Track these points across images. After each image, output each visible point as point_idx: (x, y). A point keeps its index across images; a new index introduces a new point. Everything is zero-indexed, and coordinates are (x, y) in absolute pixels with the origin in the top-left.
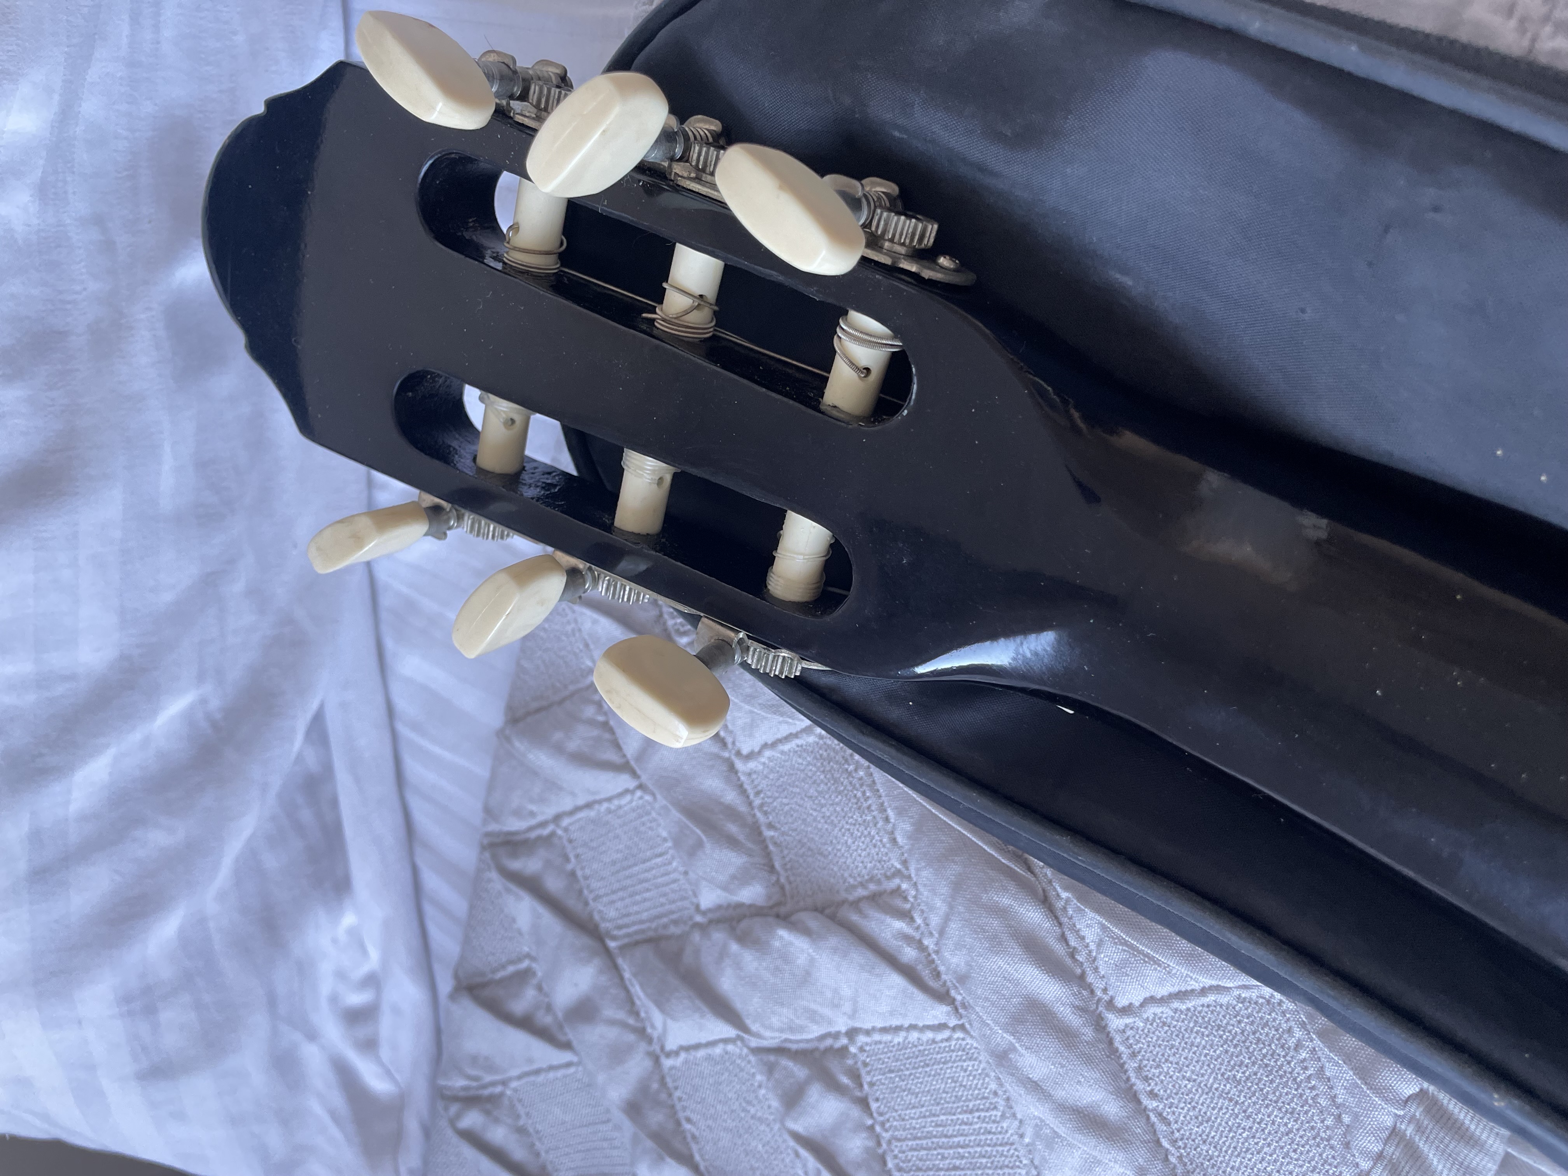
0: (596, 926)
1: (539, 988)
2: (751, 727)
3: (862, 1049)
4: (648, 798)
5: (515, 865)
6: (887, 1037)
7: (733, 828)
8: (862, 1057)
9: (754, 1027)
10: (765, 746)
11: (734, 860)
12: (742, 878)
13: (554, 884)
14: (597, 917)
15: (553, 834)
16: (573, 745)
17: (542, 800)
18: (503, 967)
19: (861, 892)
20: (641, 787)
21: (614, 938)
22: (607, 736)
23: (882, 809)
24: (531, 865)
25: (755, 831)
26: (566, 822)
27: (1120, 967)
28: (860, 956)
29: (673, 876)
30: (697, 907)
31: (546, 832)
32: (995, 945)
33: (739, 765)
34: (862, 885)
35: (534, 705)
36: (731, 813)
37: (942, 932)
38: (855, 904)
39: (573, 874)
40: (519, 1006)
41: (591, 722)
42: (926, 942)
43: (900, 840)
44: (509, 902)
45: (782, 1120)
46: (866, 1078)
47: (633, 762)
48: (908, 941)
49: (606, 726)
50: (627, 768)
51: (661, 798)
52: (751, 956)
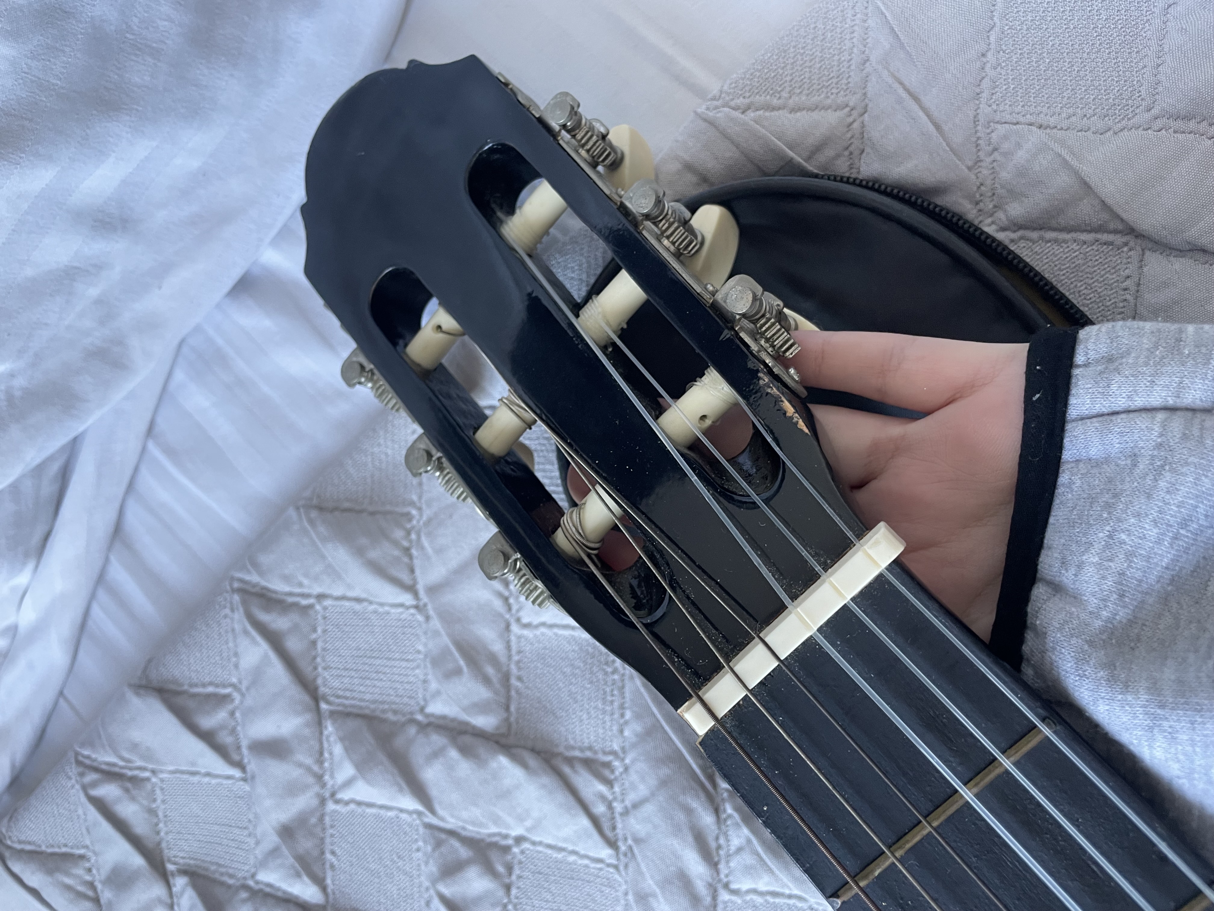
0: (316, 689)
1: (232, 714)
3: (522, 852)
4: (420, 618)
5: (264, 617)
6: (549, 852)
7: (490, 670)
8: (521, 857)
9: (440, 812)
10: (543, 624)
11: (483, 693)
12: (481, 708)
13: (293, 645)
14: (319, 681)
15: (311, 606)
16: (374, 554)
17: (316, 579)
18: (204, 685)
19: (577, 753)
20: (416, 607)
21: (328, 702)
22: (406, 560)
23: (622, 707)
24: (279, 622)
25: (506, 678)
26: (328, 602)
28: (562, 796)
29: (412, 679)
30: (422, 710)
31: (304, 602)
32: (677, 830)
33: (515, 628)
34: (582, 750)
35: (346, 505)
36: (493, 659)
37: (636, 806)
38: (570, 761)
39: (314, 643)
40: (207, 722)
42: (615, 804)
43: (626, 733)
44: (244, 643)
45: (434, 882)
46: (517, 871)
47: (420, 588)
48: (603, 798)
49: (407, 551)
50: (411, 589)
51: (436, 623)
52: (464, 763)
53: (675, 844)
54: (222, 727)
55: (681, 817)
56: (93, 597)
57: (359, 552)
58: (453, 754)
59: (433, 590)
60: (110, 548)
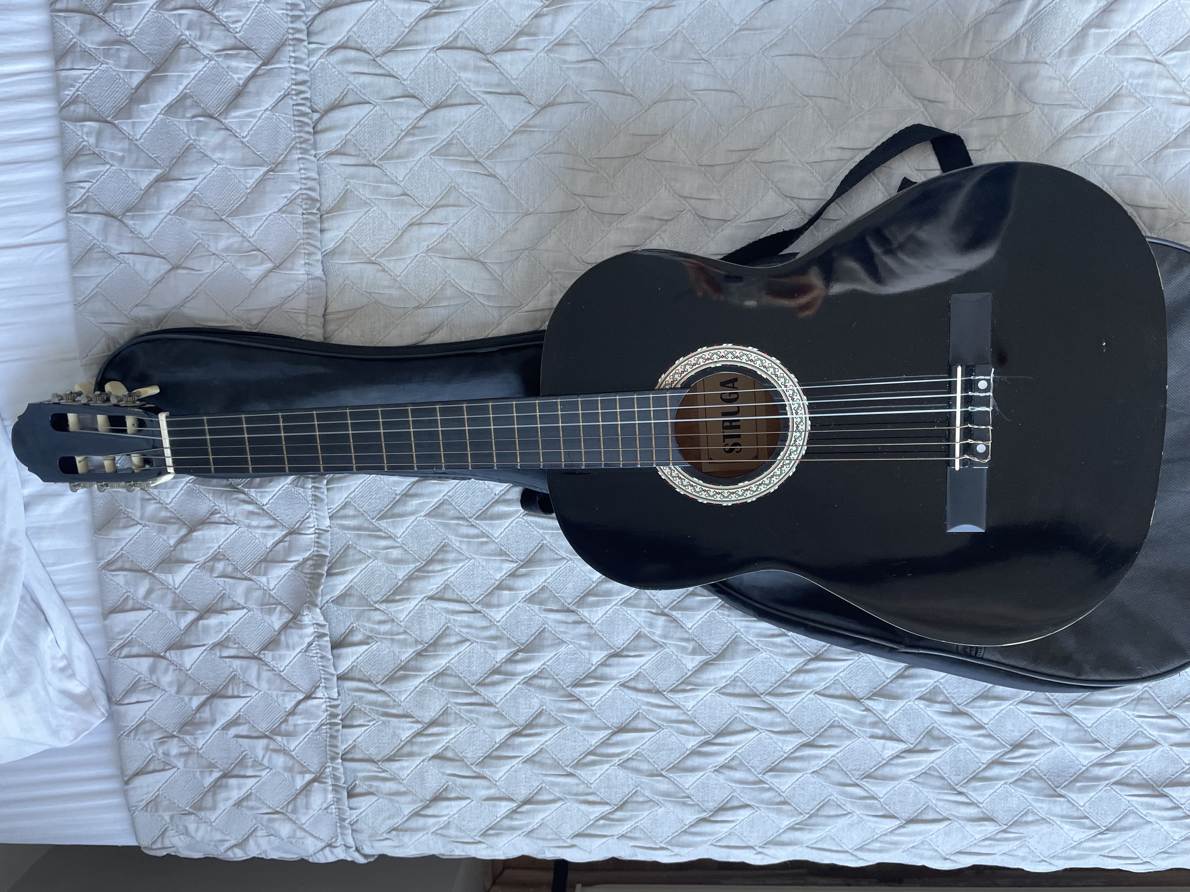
0: (144, 569)
1: (133, 599)
2: (168, 496)
3: (223, 548)
4: (147, 528)
5: (113, 567)
6: (226, 541)
7: (172, 520)
8: (223, 550)
9: (196, 560)
11: (176, 527)
12: (179, 530)
13: (127, 566)
14: (142, 567)
15: (122, 554)
16: (121, 525)
17: (116, 546)
18: (119, 600)
19: (207, 515)
20: (144, 526)
21: (150, 569)
23: (205, 495)
24: (119, 564)
25: (178, 519)
26: (125, 548)
27: (261, 497)
28: (213, 526)
29: (161, 543)
30: (170, 546)
31: (120, 554)
32: (237, 505)
33: (168, 506)
34: (208, 513)
35: (104, 524)
36: (171, 518)
37: (227, 510)
38: (208, 518)
39: (132, 561)
40: (129, 605)
41: (123, 518)
42: (225, 514)
43: (210, 499)
44: (115, 579)
45: (211, 576)
46: (226, 554)
47: (140, 521)
48: (221, 517)
49: (128, 517)
50: (138, 523)
51: (151, 524)
52: (189, 545)
53: (240, 508)
54: (134, 604)
55: (235, 501)
57: (117, 528)
58: (184, 545)
59: (142, 518)
60: (66, 607)
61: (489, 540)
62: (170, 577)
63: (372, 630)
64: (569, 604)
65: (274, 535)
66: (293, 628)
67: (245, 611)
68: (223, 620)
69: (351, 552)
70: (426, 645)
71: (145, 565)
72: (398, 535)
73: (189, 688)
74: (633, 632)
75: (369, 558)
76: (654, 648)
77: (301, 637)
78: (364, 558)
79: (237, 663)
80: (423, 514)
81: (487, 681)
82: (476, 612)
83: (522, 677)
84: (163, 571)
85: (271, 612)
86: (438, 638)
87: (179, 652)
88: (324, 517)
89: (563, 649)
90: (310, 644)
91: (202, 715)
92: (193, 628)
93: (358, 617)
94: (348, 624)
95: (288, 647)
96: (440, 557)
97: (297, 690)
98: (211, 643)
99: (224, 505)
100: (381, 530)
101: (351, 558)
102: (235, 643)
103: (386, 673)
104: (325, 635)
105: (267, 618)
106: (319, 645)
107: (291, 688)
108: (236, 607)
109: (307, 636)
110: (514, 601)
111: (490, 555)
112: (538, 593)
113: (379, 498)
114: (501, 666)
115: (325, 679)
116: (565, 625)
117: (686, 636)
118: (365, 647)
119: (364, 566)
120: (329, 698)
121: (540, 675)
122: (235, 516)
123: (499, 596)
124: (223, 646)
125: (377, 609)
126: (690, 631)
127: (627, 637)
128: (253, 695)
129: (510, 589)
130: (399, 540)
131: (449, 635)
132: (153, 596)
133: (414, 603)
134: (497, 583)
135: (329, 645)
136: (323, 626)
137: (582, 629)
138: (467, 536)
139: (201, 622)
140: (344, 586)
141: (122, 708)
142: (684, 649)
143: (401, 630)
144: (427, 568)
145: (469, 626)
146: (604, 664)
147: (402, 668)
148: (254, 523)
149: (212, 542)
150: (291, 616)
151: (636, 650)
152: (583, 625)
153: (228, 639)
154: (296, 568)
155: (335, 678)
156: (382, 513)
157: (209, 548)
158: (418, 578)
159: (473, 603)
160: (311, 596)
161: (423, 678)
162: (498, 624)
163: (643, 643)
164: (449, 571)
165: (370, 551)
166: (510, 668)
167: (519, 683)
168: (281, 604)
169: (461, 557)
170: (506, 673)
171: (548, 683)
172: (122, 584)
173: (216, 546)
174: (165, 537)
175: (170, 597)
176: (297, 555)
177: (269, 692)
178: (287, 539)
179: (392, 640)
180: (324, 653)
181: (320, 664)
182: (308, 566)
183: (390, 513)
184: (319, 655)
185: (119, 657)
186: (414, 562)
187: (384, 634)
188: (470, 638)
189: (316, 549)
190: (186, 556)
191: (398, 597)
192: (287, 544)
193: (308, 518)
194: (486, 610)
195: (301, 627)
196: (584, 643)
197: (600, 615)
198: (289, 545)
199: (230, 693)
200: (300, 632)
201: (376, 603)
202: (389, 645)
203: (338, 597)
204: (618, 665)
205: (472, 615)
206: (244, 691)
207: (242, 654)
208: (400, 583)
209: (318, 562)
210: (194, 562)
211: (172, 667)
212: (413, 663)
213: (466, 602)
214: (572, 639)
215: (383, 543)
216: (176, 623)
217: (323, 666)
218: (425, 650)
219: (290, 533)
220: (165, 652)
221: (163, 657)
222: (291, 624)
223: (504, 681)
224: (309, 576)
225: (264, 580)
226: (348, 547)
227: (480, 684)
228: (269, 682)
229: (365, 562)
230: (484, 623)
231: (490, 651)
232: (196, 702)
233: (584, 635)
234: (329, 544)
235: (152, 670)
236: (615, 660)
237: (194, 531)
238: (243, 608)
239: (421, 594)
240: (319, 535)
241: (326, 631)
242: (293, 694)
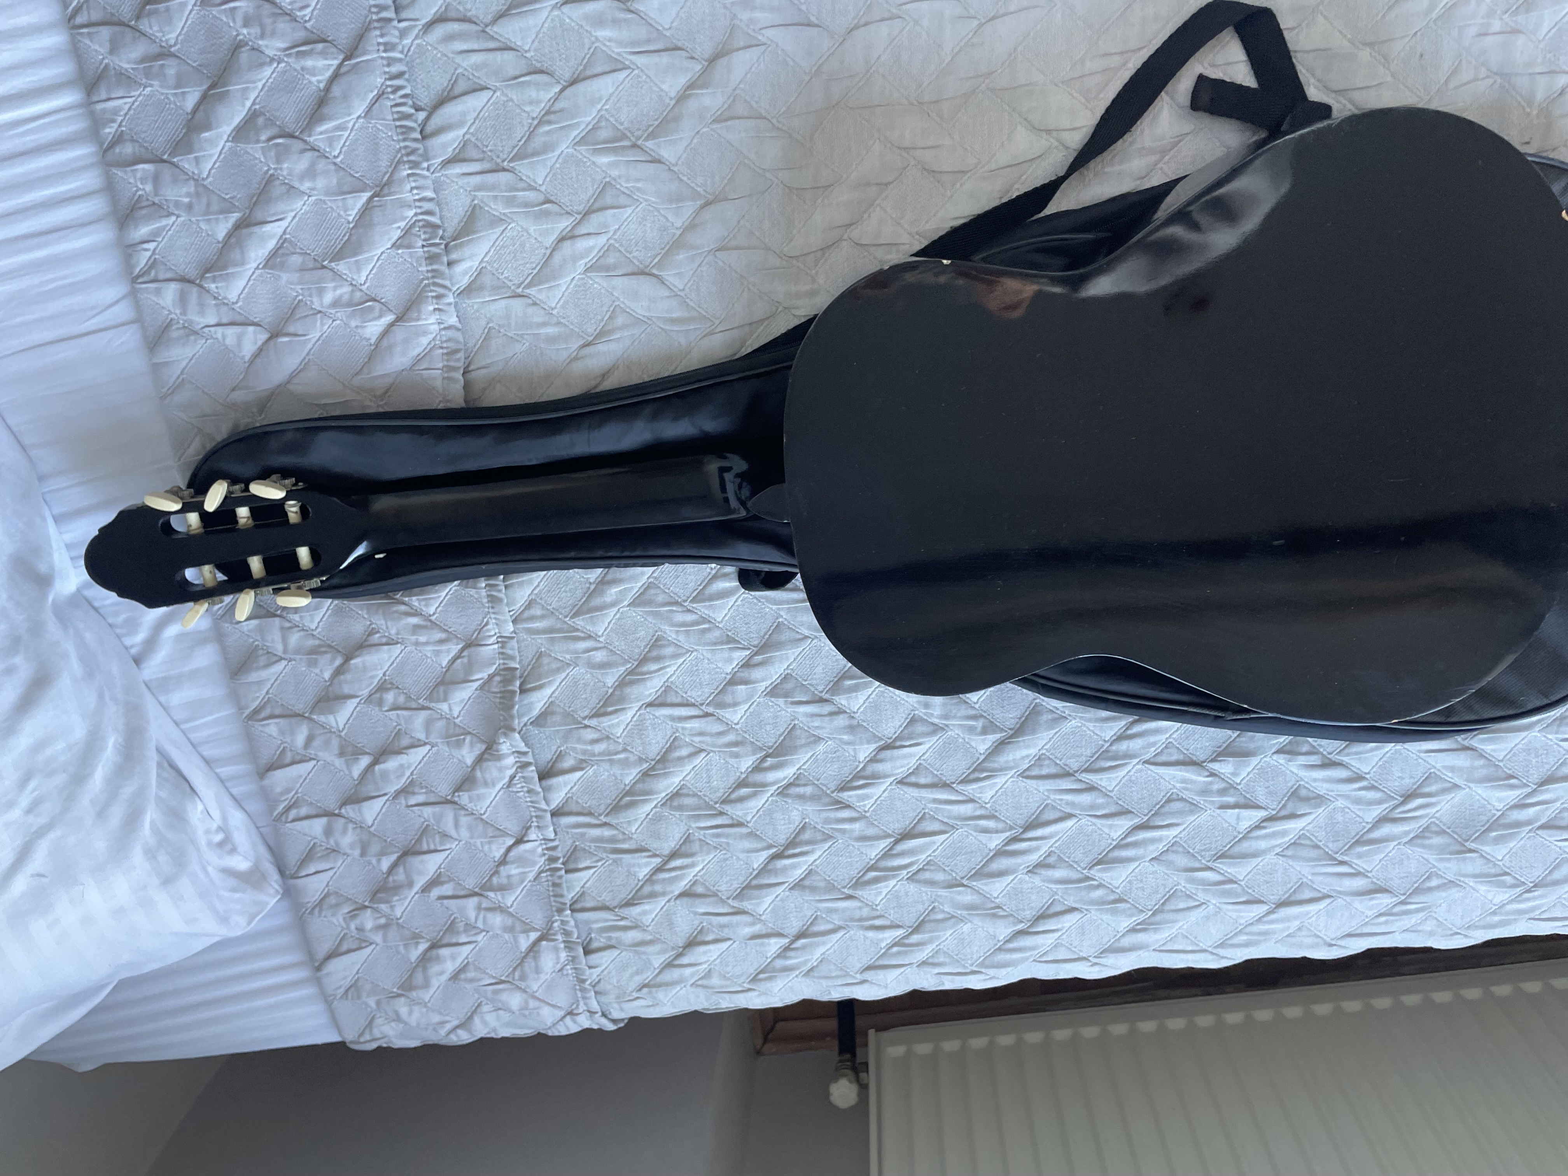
1: (291, 750)
2: (312, 621)
3: (388, 675)
4: (293, 662)
5: (262, 715)
6: (393, 666)
7: (323, 649)
8: (390, 677)
9: (360, 693)
10: (319, 623)
11: (328, 656)
13: (277, 711)
14: (296, 711)
15: (269, 697)
16: (261, 664)
17: (259, 690)
18: (275, 754)
19: (364, 637)
20: (288, 661)
21: (305, 712)
22: (270, 654)
24: (267, 711)
25: (330, 646)
26: (271, 691)
27: (426, 606)
28: (374, 649)
29: (314, 678)
30: (326, 680)
31: (266, 699)
32: (398, 619)
33: (315, 633)
34: (364, 635)
35: (240, 665)
36: (320, 646)
37: (387, 628)
38: (365, 640)
39: (282, 705)
41: (263, 655)
42: (384, 634)
43: (365, 617)
44: (265, 729)
45: (381, 711)
46: (394, 682)
47: (283, 656)
48: (382, 637)
49: (268, 653)
50: (282, 659)
51: (298, 657)
52: (348, 676)
53: (402, 622)
54: (294, 756)
55: (396, 615)
56: (227, 788)
57: (258, 669)
58: (342, 677)
59: (285, 651)
60: (211, 768)
61: (711, 626)
62: (331, 718)
63: (584, 752)
64: (822, 692)
65: (449, 651)
66: (489, 760)
67: (428, 747)
68: (404, 762)
69: (545, 660)
70: (653, 763)
71: (299, 707)
72: (600, 633)
73: (375, 848)
74: (905, 716)
75: (568, 665)
76: (933, 733)
77: (501, 770)
78: (563, 667)
79: (428, 811)
80: (626, 603)
81: (733, 796)
82: (707, 715)
83: (775, 787)
84: (322, 713)
85: (459, 744)
86: (665, 753)
87: (356, 807)
88: (506, 621)
89: (821, 748)
90: (512, 777)
91: (396, 878)
92: (369, 776)
93: (566, 737)
94: (554, 748)
95: (486, 784)
96: (654, 654)
97: (504, 833)
98: (393, 791)
99: (383, 622)
100: (577, 630)
101: (546, 668)
102: (422, 788)
103: (609, 801)
104: (528, 764)
105: (455, 752)
106: (523, 777)
107: (498, 833)
108: (417, 743)
109: (507, 768)
110: (752, 696)
111: (715, 644)
112: (781, 683)
113: (570, 590)
114: (747, 777)
115: (536, 817)
116: (819, 718)
117: (973, 712)
118: (578, 774)
119: (564, 675)
120: (544, 839)
121: (797, 782)
122: (398, 634)
123: (733, 693)
124: (408, 792)
125: (586, 727)
126: (977, 706)
127: (900, 723)
128: (454, 846)
129: (746, 682)
130: (601, 639)
131: (679, 747)
132: (316, 743)
133: (630, 714)
134: (729, 677)
135: (536, 776)
136: (525, 754)
137: (841, 721)
138: (684, 624)
139: (377, 767)
140: (542, 703)
141: (300, 881)
142: (971, 730)
143: (620, 748)
144: (640, 670)
145: (701, 734)
146: (873, 760)
147: (628, 793)
148: (422, 639)
149: (376, 669)
150: (484, 747)
151: (911, 738)
152: (841, 716)
153: (412, 783)
154: (481, 688)
155: (549, 815)
156: (576, 609)
157: (372, 677)
158: (632, 683)
159: (702, 704)
160: (505, 719)
161: (655, 802)
162: (737, 727)
163: (920, 728)
164: (668, 670)
165: (568, 657)
166: (759, 777)
167: (772, 795)
168: (469, 733)
169: (681, 651)
170: (755, 785)
171: (809, 790)
172: (275, 734)
173: (380, 673)
174: (317, 671)
175: (335, 742)
176: (480, 671)
177: (472, 841)
178: (465, 653)
179: (611, 761)
180: (532, 787)
181: (528, 799)
182: (495, 684)
183: (585, 608)
184: (525, 789)
185: (286, 822)
186: (623, 664)
187: (600, 754)
188: (705, 747)
189: (501, 661)
190: (346, 690)
191: (610, 709)
192: (465, 660)
193: (487, 624)
194: (720, 712)
195: (499, 758)
196: (845, 737)
197: (861, 702)
198: (469, 661)
199: (425, 847)
200: (498, 764)
201: (584, 718)
202: (608, 767)
203: (538, 717)
204: (892, 759)
205: (703, 720)
206: (442, 843)
207: (432, 800)
208: (610, 691)
209: (507, 677)
210: (358, 697)
211: (351, 826)
212: (639, 786)
213: (693, 705)
214: (830, 734)
215: (583, 645)
216: (347, 772)
217: (532, 802)
218: (652, 768)
219: (468, 646)
220: (340, 808)
221: (338, 815)
222: (486, 756)
223: (754, 795)
224: (499, 695)
225: (444, 707)
226: (540, 655)
227: (725, 802)
228: (470, 828)
229: (564, 671)
230: (718, 728)
231: (732, 761)
232: (385, 864)
233: (845, 728)
234: (517, 654)
235: (328, 831)
236: (888, 753)
237: (351, 659)
238: (425, 744)
239: (638, 701)
240: (503, 645)
241: (529, 759)
242: (501, 840)
